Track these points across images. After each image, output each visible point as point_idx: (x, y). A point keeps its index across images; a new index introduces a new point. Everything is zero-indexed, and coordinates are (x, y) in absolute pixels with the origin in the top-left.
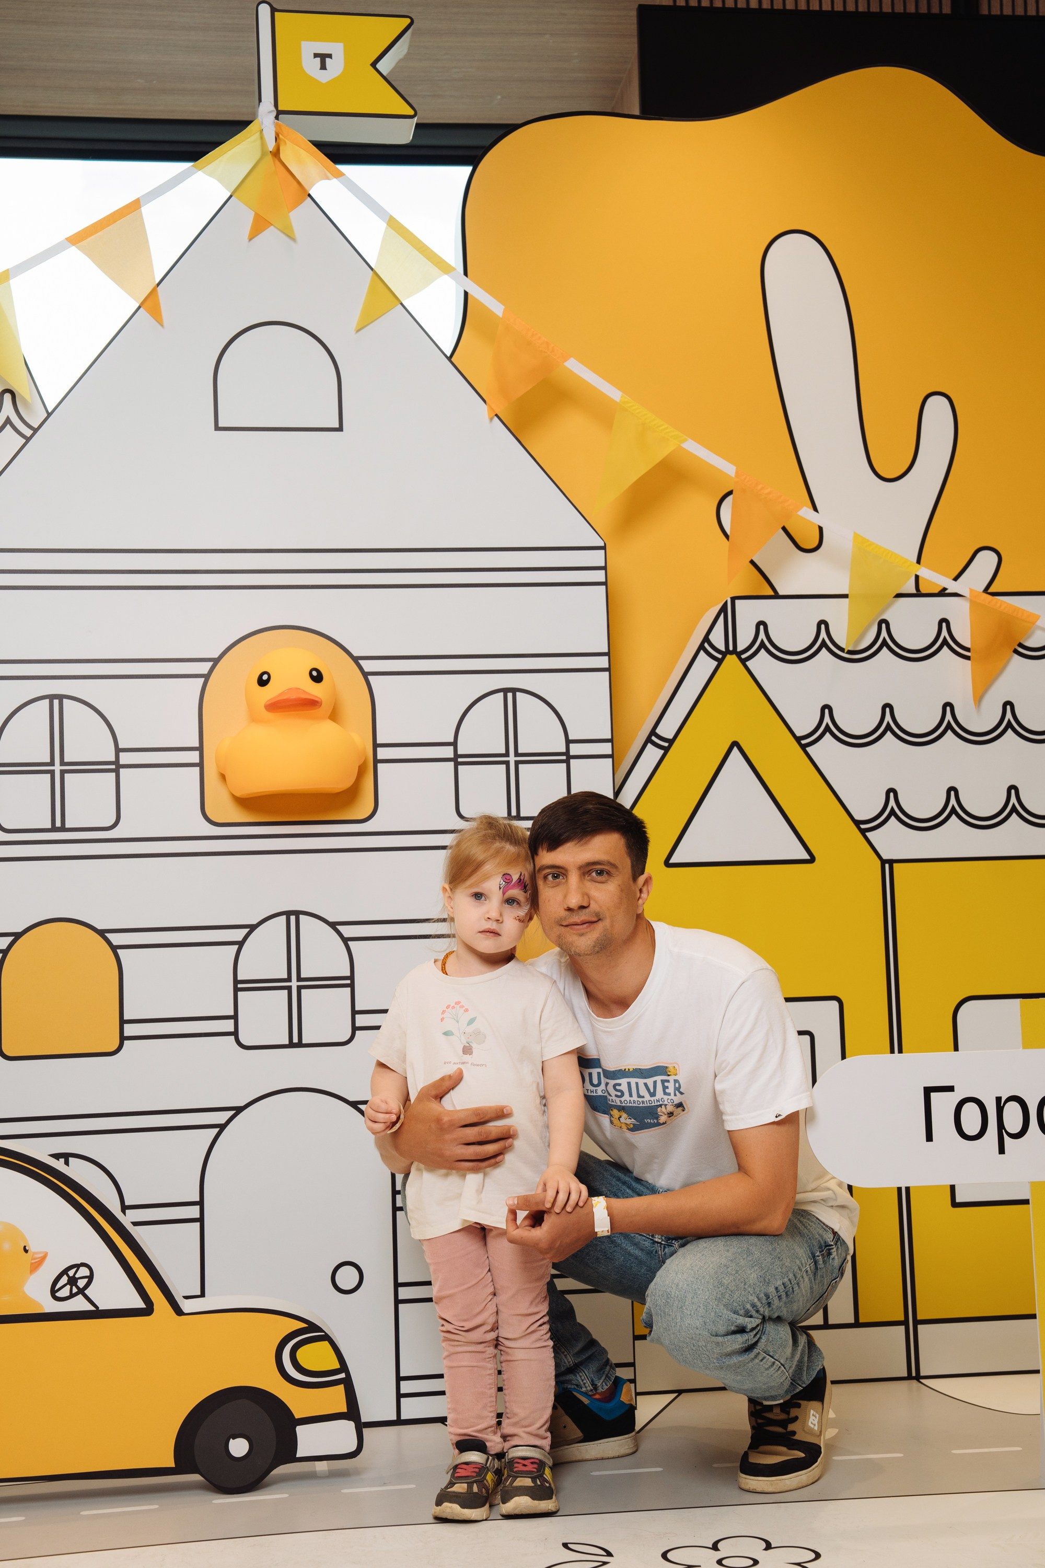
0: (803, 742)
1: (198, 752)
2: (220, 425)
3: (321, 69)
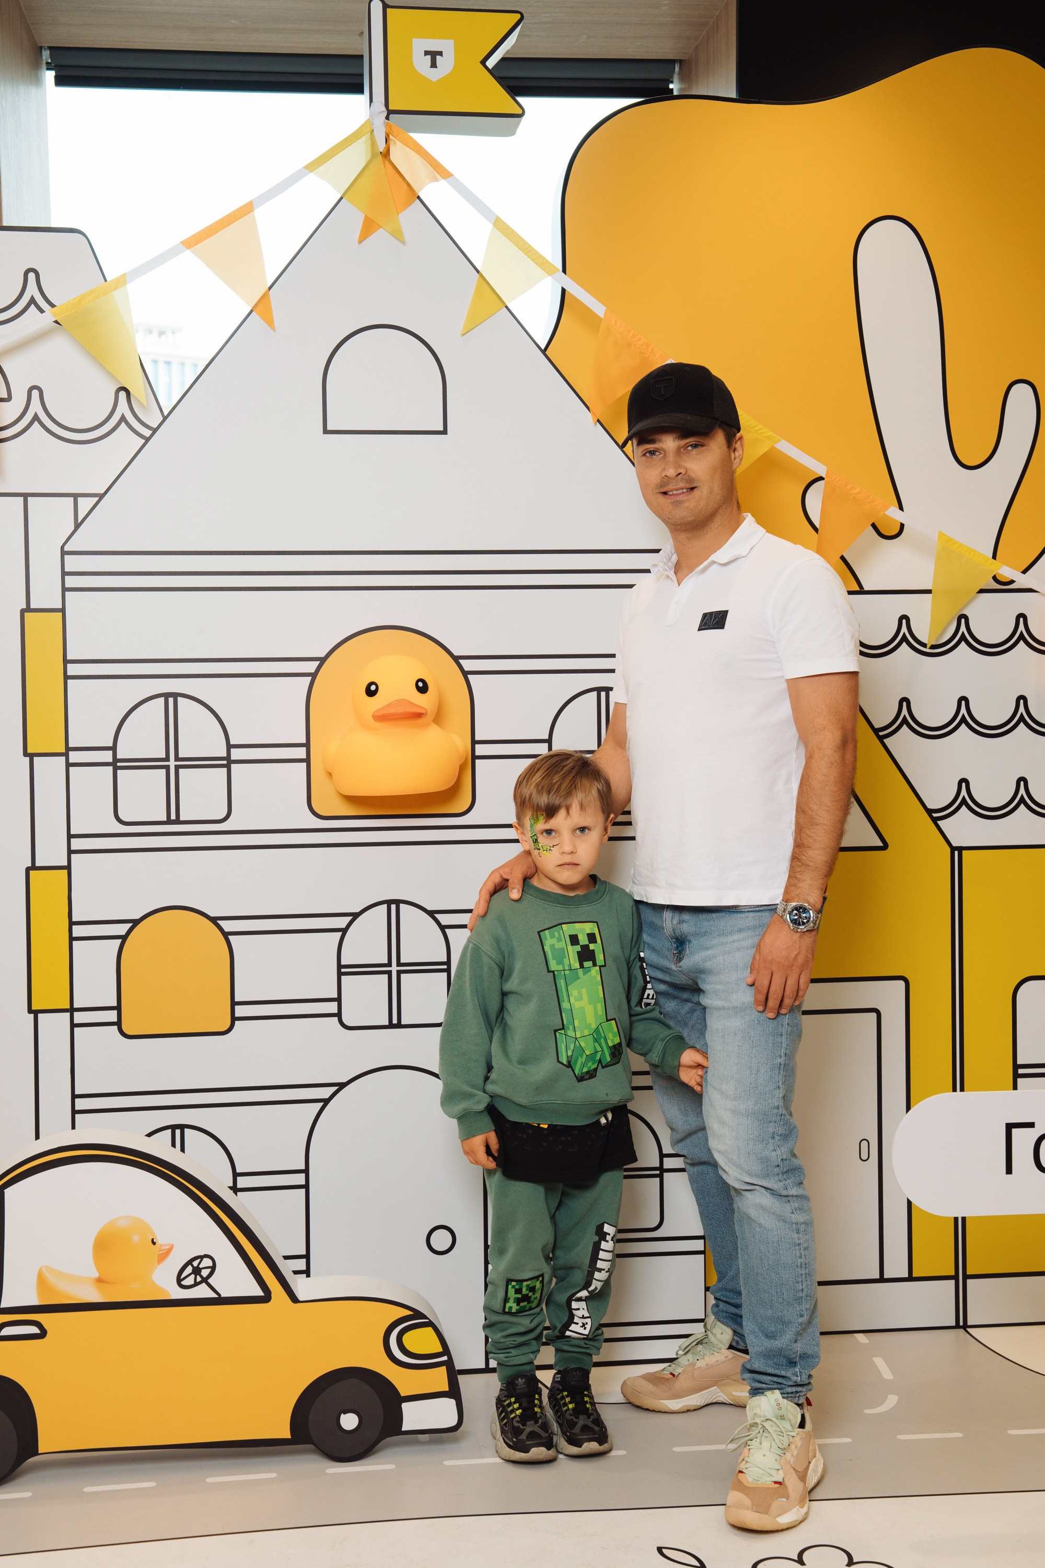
0: (881, 734)
1: (303, 749)
2: (329, 428)
3: (432, 67)
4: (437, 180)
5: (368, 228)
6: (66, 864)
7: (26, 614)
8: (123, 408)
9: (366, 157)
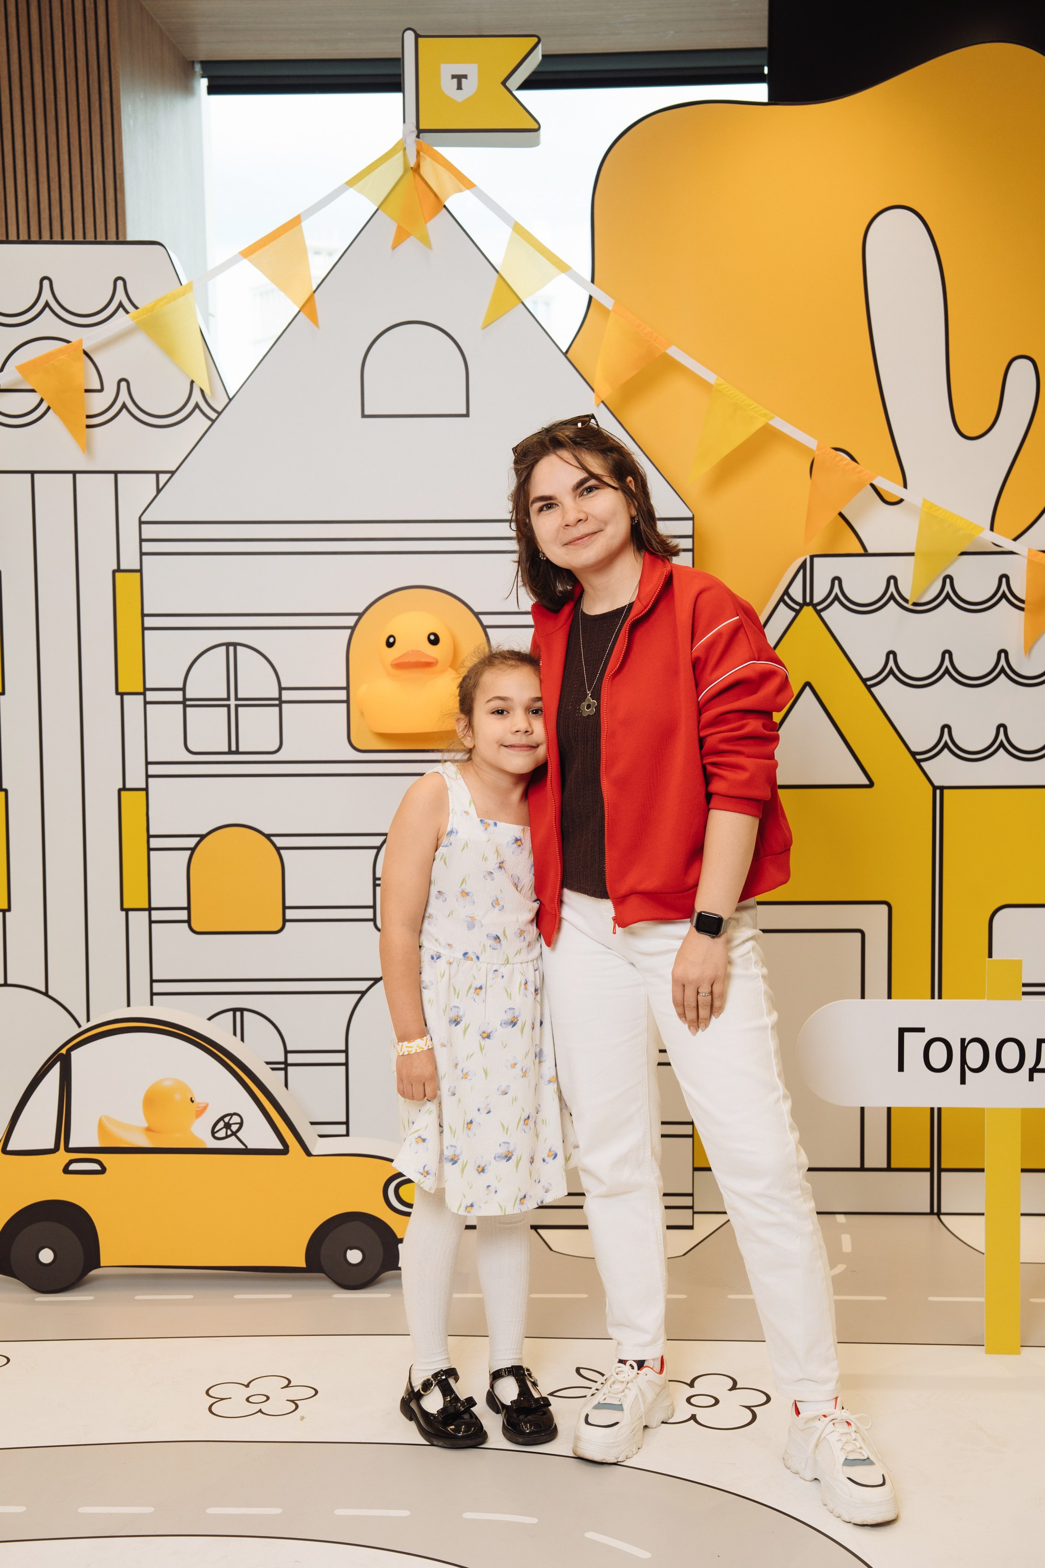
0: (869, 683)
1: (345, 692)
2: (366, 413)
3: (457, 89)
4: (461, 191)
5: (401, 236)
6: (144, 786)
7: (117, 574)
8: (197, 397)
9: (399, 172)
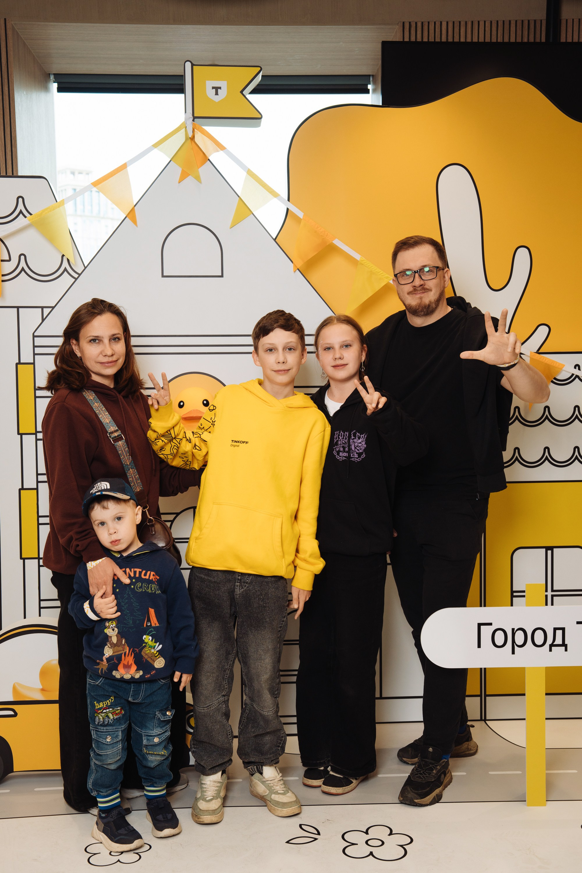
2: (164, 275)
3: (216, 94)
4: (218, 151)
5: (184, 176)
6: (36, 487)
7: (18, 365)
8: (65, 264)
9: (183, 140)
